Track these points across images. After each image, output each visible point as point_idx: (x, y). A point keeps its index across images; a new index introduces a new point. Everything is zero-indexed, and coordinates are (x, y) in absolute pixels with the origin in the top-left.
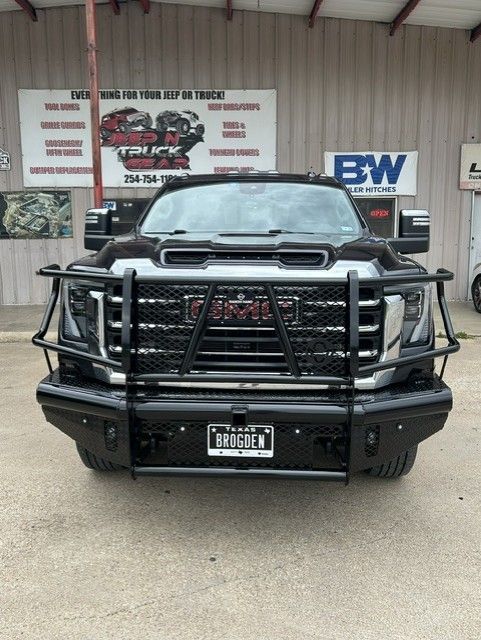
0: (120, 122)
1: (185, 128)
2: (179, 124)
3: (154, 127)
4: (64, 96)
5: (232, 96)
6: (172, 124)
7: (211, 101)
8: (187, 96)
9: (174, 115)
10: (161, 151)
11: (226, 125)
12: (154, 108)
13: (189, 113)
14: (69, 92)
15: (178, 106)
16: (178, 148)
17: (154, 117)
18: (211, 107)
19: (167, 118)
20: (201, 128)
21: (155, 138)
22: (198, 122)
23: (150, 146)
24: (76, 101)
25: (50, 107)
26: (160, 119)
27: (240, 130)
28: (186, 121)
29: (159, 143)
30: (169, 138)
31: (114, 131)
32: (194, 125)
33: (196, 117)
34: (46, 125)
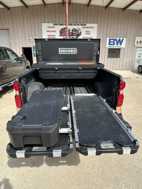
0: (64, 31)
1: (78, 32)
2: (76, 31)
3: (71, 32)
4: (52, 25)
5: (88, 25)
6: (75, 31)
7: (83, 26)
8: (78, 25)
9: (75, 29)
10: (72, 37)
11: (86, 32)
12: (71, 28)
13: (78, 29)
14: (53, 24)
15: (76, 27)
16: (76, 37)
17: (71, 30)
18: (83, 28)
19: (74, 30)
20: (81, 32)
21: (71, 34)
22: (80, 31)
23: (70, 36)
24: (54, 26)
25: (49, 27)
26: (72, 30)
27: (89, 33)
28: (78, 31)
29: (72, 36)
30: (74, 34)
31: (62, 33)
32: (79, 31)
33: (80, 30)
34: (48, 31)
